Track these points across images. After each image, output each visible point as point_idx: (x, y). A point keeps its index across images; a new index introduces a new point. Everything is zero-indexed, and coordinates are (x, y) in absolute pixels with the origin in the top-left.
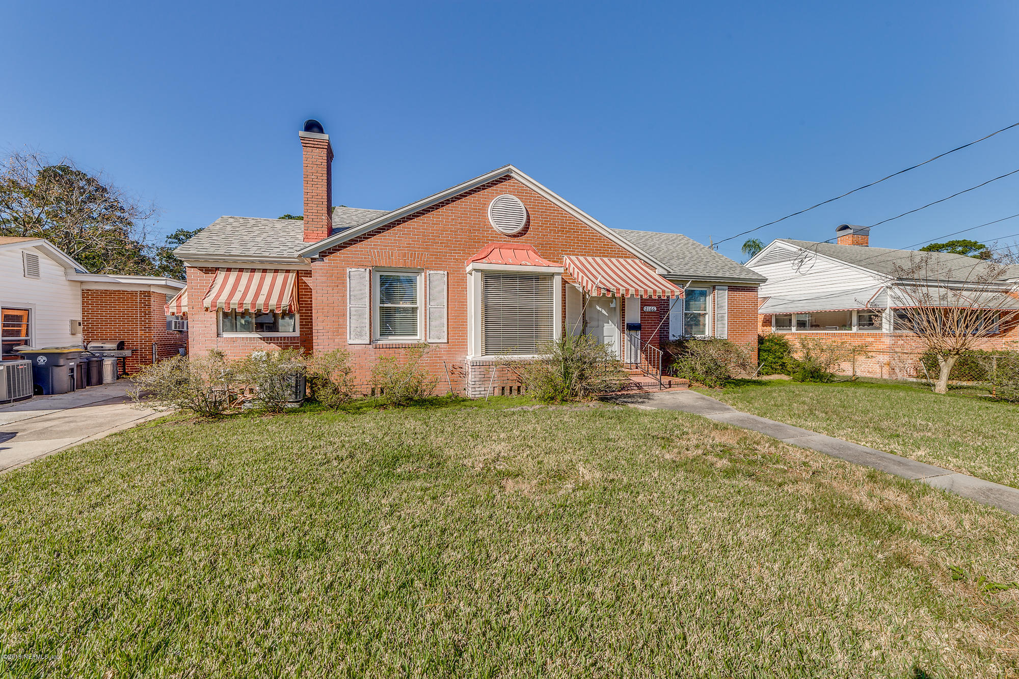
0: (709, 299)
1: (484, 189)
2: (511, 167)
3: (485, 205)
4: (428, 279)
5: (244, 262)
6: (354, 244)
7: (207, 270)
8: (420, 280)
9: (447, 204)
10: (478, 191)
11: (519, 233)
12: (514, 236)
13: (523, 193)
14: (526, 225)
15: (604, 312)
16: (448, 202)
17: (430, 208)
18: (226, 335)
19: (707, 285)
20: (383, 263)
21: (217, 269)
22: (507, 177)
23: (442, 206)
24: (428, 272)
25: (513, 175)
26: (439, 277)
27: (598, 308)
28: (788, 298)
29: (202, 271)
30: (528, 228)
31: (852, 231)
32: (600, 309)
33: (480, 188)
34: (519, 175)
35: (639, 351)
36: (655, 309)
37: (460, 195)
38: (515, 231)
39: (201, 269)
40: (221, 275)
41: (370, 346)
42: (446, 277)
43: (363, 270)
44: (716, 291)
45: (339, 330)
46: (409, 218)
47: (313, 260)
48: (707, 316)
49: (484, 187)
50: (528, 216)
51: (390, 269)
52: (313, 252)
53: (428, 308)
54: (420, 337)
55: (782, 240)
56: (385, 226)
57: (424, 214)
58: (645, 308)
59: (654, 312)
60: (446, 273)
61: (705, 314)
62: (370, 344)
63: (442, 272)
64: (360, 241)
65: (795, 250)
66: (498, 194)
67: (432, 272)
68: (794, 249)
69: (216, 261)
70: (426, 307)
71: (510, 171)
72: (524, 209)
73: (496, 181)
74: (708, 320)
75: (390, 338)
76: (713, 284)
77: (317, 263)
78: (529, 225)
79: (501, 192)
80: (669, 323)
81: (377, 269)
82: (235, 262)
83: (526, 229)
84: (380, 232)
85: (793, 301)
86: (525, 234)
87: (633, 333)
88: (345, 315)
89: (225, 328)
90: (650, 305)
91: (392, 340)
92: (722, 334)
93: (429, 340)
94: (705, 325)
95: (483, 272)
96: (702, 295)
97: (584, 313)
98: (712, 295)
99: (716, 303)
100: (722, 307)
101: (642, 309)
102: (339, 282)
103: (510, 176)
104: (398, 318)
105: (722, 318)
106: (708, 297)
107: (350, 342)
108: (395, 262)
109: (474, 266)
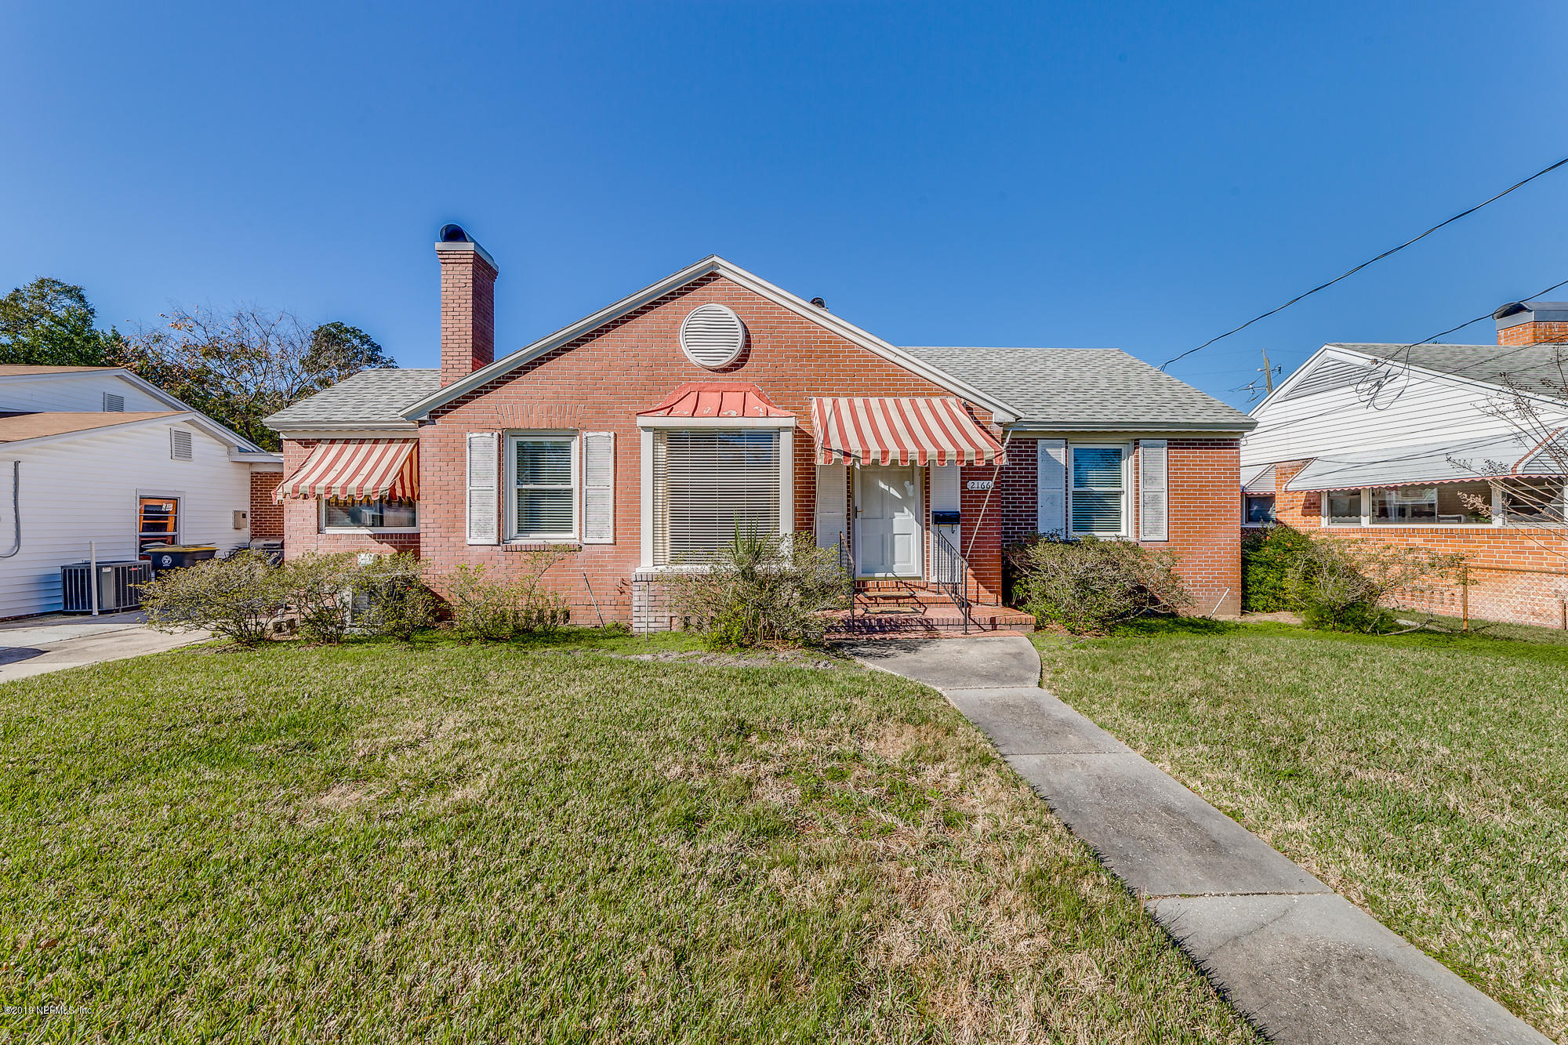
0: (1127, 466)
1: (672, 299)
2: (716, 259)
3: (676, 324)
4: (584, 444)
5: (351, 430)
6: (478, 397)
7: (307, 443)
8: (575, 445)
9: (614, 327)
10: (664, 303)
11: (733, 365)
12: (725, 370)
13: (737, 298)
14: (745, 351)
15: (893, 491)
16: (615, 324)
17: (588, 335)
18: (327, 531)
19: (1120, 439)
20: (518, 424)
21: (319, 441)
22: (712, 276)
23: (607, 332)
24: (585, 434)
25: (720, 271)
26: (601, 442)
27: (882, 485)
28: (1349, 459)
29: (301, 444)
30: (748, 356)
31: (1531, 316)
32: (887, 488)
33: (667, 298)
34: (729, 270)
35: (957, 561)
36: (991, 484)
37: (635, 312)
38: (725, 362)
39: (300, 441)
40: (321, 449)
41: (499, 548)
42: (612, 441)
43: (489, 435)
44: (1140, 450)
45: (456, 523)
46: (557, 353)
47: (421, 423)
48: (1123, 497)
49: (672, 296)
50: (748, 337)
51: (529, 432)
52: (420, 411)
53: (584, 490)
54: (571, 537)
55: (1338, 346)
56: (521, 368)
57: (579, 346)
58: (970, 485)
60: (612, 434)
61: (1120, 493)
62: (499, 545)
63: (605, 434)
64: (486, 393)
65: (1361, 362)
66: (696, 305)
67: (590, 434)
68: (1361, 360)
69: (317, 430)
70: (581, 489)
71: (714, 265)
72: (739, 325)
73: (694, 284)
74: (1126, 505)
75: (532, 535)
76: (1137, 436)
77: (427, 428)
78: (749, 351)
79: (703, 301)
80: (1036, 511)
81: (513, 432)
82: (339, 430)
83: (744, 358)
84: (514, 378)
85: (1358, 465)
86: (743, 365)
87: (945, 529)
88: (463, 502)
89: (330, 522)
90: (979, 479)
91: (535, 539)
92: (1156, 530)
93: (585, 540)
94: (1119, 514)
95: (657, 431)
96: (1112, 459)
97: (850, 495)
98: (1132, 458)
99: (1141, 471)
100: (1153, 479)
101: (964, 485)
102: (456, 454)
103: (717, 275)
104: (546, 504)
105: (1156, 499)
106: (1124, 463)
107: (470, 541)
108: (537, 419)
109: (642, 421)
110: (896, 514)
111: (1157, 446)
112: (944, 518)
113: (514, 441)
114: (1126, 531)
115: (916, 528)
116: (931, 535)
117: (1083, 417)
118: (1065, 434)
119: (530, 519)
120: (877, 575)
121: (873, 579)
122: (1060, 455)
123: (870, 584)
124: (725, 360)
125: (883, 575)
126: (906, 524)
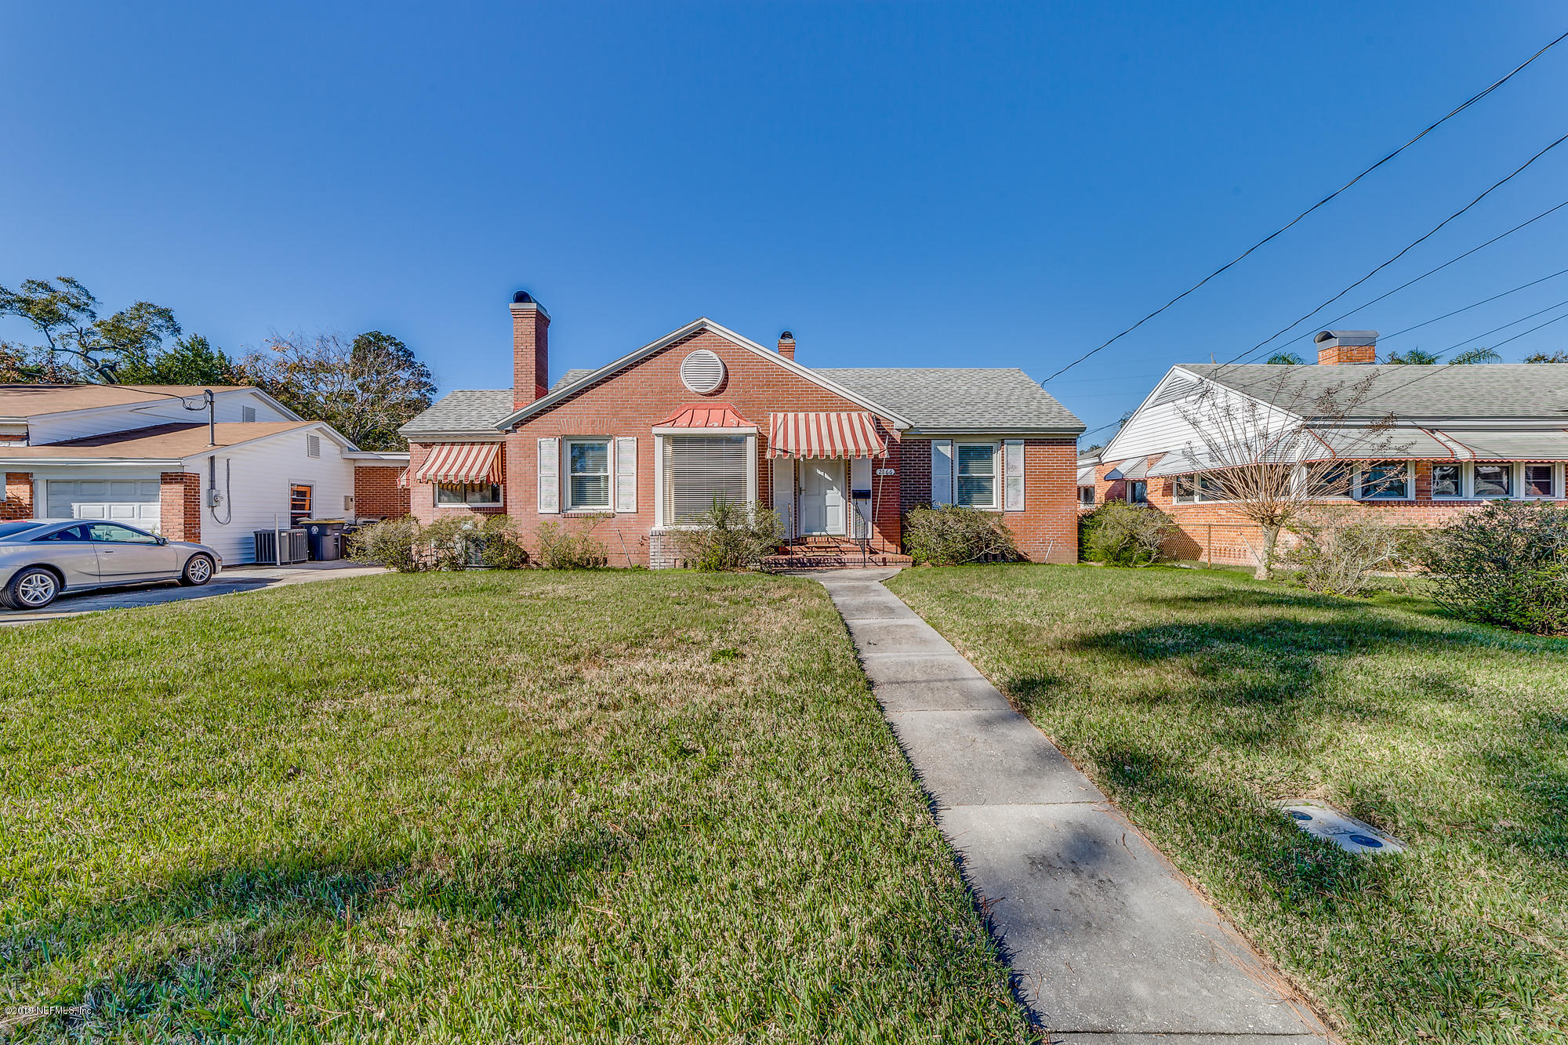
0: (996, 457)
1: (675, 347)
2: (704, 319)
3: (678, 363)
4: (616, 445)
5: (456, 436)
6: (545, 414)
7: (426, 445)
8: (610, 446)
9: (636, 367)
10: (671, 349)
11: (716, 391)
12: (711, 395)
13: (719, 345)
14: (724, 381)
15: (826, 476)
16: (637, 364)
17: (618, 372)
18: (442, 505)
19: (992, 439)
20: (572, 432)
21: (434, 444)
22: (704, 331)
23: (631, 370)
24: (617, 438)
25: (708, 328)
26: (627, 446)
27: (819, 472)
29: (423, 446)
30: (727, 384)
31: (1337, 342)
32: (822, 474)
33: (673, 346)
34: (713, 327)
35: (870, 523)
36: (893, 471)
37: (650, 357)
38: (711, 389)
39: (421, 444)
40: (436, 449)
41: (560, 516)
42: (635, 443)
43: (553, 439)
44: (1006, 446)
45: (531, 498)
46: (598, 385)
47: (507, 431)
48: (994, 480)
49: (675, 345)
50: (726, 372)
51: (579, 437)
52: (507, 424)
53: (616, 476)
54: (608, 508)
56: (574, 395)
57: (613, 378)
58: (878, 471)
59: (893, 476)
60: (635, 439)
61: (992, 477)
62: (559, 513)
63: (631, 438)
64: (550, 411)
66: (690, 351)
67: (620, 438)
68: (1192, 377)
69: (433, 436)
70: (614, 475)
71: (703, 323)
72: (720, 364)
73: (690, 336)
74: (996, 486)
75: (581, 507)
76: (1004, 437)
77: (511, 435)
78: (727, 381)
79: (696, 348)
80: (931, 491)
81: (567, 437)
82: (448, 436)
83: (723, 386)
84: (569, 401)
86: (723, 391)
87: (861, 502)
88: (536, 485)
89: (442, 499)
90: (885, 468)
91: (583, 509)
92: (1017, 503)
93: (617, 510)
94: (991, 492)
95: (665, 436)
96: (985, 453)
97: (796, 479)
98: (1000, 452)
99: (1005, 461)
100: (1014, 467)
101: (874, 472)
102: (531, 453)
103: (706, 330)
104: (590, 487)
105: (1016, 481)
106: (994, 455)
107: (540, 511)
108: (586, 429)
109: (655, 430)
110: (828, 491)
111: (1017, 444)
112: (860, 495)
113: (569, 443)
114: (996, 505)
115: (842, 501)
116: (852, 506)
117: (963, 424)
118: (949, 436)
119: (579, 497)
120: (814, 533)
121: (812, 536)
122: (947, 450)
123: (809, 539)
125: (819, 533)
126: (835, 499)
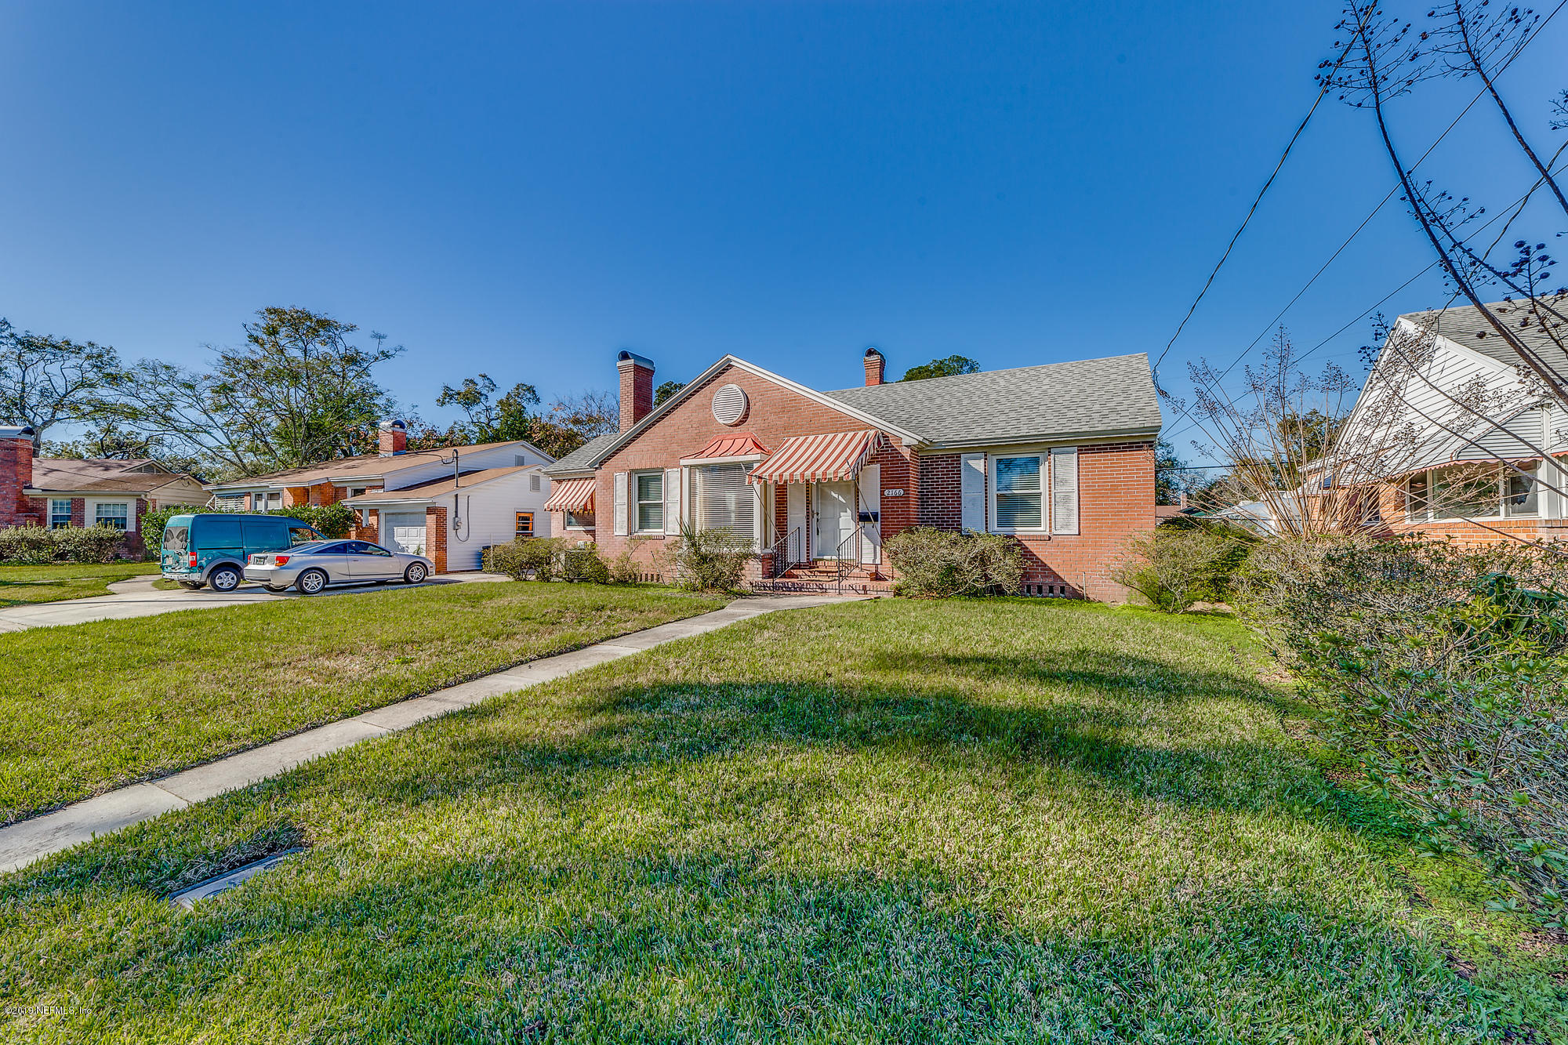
0: (1043, 471)
1: (709, 384)
2: (729, 356)
3: (711, 399)
4: (668, 476)
5: (573, 474)
6: (618, 452)
8: (663, 477)
9: (680, 405)
10: (705, 387)
11: (741, 421)
12: (736, 425)
13: (746, 376)
14: (747, 411)
15: (840, 498)
16: (681, 403)
17: (668, 411)
18: (568, 528)
19: (1035, 449)
20: (638, 466)
22: (729, 366)
23: (677, 408)
24: (666, 470)
25: (732, 363)
26: (673, 475)
27: (833, 494)
29: (557, 483)
30: (748, 414)
32: (836, 496)
33: (706, 384)
34: (738, 362)
35: (878, 548)
36: (902, 492)
37: (690, 395)
38: (734, 420)
39: (557, 481)
40: (564, 484)
41: (631, 537)
42: (679, 473)
43: (624, 474)
44: (1052, 456)
45: (610, 524)
46: (654, 424)
47: (596, 468)
48: (1042, 497)
49: (709, 382)
50: (748, 403)
51: (642, 470)
52: (595, 462)
54: (661, 532)
56: (637, 434)
57: (664, 418)
58: (886, 493)
59: (901, 497)
60: (679, 469)
61: (1040, 494)
62: (630, 535)
63: (676, 469)
64: (623, 450)
66: (720, 386)
67: (668, 470)
69: (560, 475)
70: (665, 502)
71: (727, 359)
72: (743, 396)
73: (719, 373)
74: (1043, 505)
75: (647, 530)
76: (1051, 444)
77: (598, 471)
78: (749, 411)
79: (724, 384)
80: (961, 511)
81: (636, 471)
82: (569, 474)
83: (746, 416)
84: (634, 441)
86: (746, 421)
87: (870, 525)
88: (613, 512)
89: (569, 524)
90: (894, 488)
91: (646, 532)
92: (1067, 525)
93: (667, 533)
94: (1038, 512)
95: (692, 467)
96: (1030, 466)
97: (809, 503)
98: (1046, 464)
99: (1052, 475)
100: (1064, 482)
101: (882, 493)
102: (610, 485)
103: (733, 366)
104: (652, 512)
105: (1067, 499)
106: (1040, 468)
107: (616, 534)
108: (646, 464)
109: (683, 462)
110: (842, 514)
111: (1068, 453)
112: (869, 517)
113: (637, 476)
114: (1042, 527)
115: (851, 524)
116: (861, 529)
117: (997, 433)
118: (983, 449)
119: (644, 522)
120: (825, 557)
121: (822, 560)
122: (980, 465)
123: (820, 563)
124: (735, 419)
125: (829, 557)
126: (847, 522)
